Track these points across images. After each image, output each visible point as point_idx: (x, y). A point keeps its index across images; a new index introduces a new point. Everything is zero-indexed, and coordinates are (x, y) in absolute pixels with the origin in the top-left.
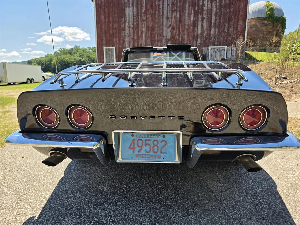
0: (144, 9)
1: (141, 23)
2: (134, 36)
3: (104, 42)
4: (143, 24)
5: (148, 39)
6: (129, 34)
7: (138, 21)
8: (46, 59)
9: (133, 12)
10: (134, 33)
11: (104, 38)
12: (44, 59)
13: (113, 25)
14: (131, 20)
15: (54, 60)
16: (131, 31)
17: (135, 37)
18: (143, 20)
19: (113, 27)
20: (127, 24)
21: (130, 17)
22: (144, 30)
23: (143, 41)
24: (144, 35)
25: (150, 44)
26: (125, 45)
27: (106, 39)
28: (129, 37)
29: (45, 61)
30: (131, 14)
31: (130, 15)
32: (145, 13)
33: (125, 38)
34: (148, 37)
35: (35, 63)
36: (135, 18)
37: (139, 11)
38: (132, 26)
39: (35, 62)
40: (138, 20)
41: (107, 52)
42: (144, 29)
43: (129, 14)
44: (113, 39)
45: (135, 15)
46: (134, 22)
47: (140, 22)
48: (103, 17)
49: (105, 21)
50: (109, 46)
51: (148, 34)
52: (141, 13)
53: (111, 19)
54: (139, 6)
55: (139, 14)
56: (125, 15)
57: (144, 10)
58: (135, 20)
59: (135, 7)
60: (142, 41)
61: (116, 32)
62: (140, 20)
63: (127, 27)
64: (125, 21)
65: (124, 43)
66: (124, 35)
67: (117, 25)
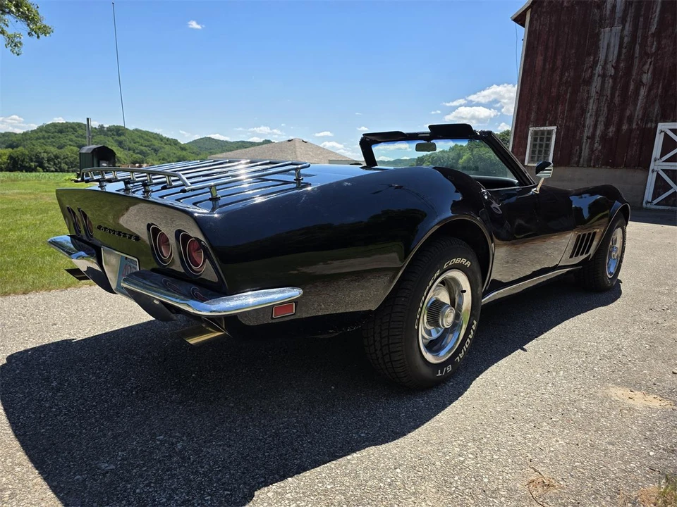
0: (655, 25)
1: (640, 63)
2: (613, 95)
3: (533, 116)
4: (644, 64)
5: (654, 103)
6: (600, 94)
7: (631, 57)
8: (450, 154)
9: (622, 38)
10: (614, 88)
11: (534, 107)
12: (446, 155)
13: (562, 75)
14: (613, 57)
15: (464, 158)
16: (606, 86)
17: (617, 100)
18: (646, 54)
19: (561, 79)
20: (599, 69)
21: (612, 49)
22: (644, 81)
23: (638, 108)
24: (643, 91)
25: (657, 115)
26: (584, 121)
27: (538, 109)
28: (598, 99)
29: (448, 158)
30: (615, 42)
31: (612, 45)
32: (658, 35)
33: (587, 104)
34: (656, 97)
35: (429, 162)
36: (624, 51)
37: (639, 34)
38: (612, 72)
39: (430, 160)
40: (633, 54)
41: (535, 139)
42: (646, 78)
43: (609, 45)
44: (556, 109)
45: (625, 45)
46: (618, 61)
47: (636, 61)
48: (539, 60)
49: (544, 69)
50: (544, 125)
51: (658, 87)
52: (645, 37)
53: (559, 63)
54: (642, 19)
55: (639, 40)
56: (598, 47)
57: (653, 29)
58: (623, 57)
59: (627, 25)
60: (635, 109)
61: (567, 90)
62: (637, 54)
63: (596, 76)
64: (595, 63)
65: (582, 115)
66: (585, 95)
67: (572, 74)
